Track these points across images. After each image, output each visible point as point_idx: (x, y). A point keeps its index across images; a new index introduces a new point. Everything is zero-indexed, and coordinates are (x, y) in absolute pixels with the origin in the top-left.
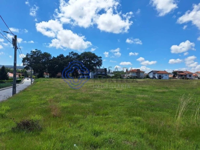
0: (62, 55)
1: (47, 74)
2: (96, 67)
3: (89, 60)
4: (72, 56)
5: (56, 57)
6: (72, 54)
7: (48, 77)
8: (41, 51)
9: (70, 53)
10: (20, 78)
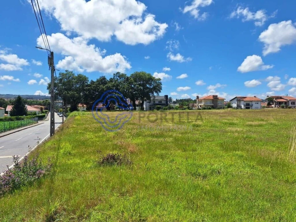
0: (104, 77)
1: (83, 106)
2: (153, 94)
3: (143, 84)
4: (117, 79)
5: (95, 81)
6: (118, 75)
7: (85, 109)
8: (73, 73)
9: (114, 74)
10: (43, 112)
